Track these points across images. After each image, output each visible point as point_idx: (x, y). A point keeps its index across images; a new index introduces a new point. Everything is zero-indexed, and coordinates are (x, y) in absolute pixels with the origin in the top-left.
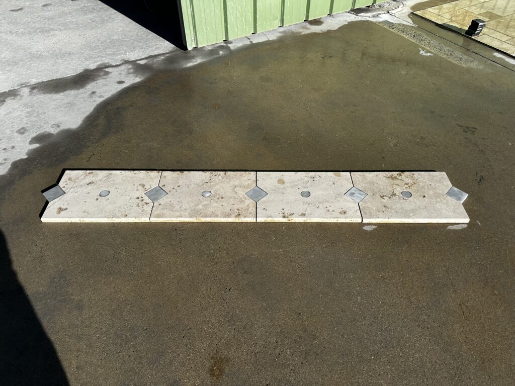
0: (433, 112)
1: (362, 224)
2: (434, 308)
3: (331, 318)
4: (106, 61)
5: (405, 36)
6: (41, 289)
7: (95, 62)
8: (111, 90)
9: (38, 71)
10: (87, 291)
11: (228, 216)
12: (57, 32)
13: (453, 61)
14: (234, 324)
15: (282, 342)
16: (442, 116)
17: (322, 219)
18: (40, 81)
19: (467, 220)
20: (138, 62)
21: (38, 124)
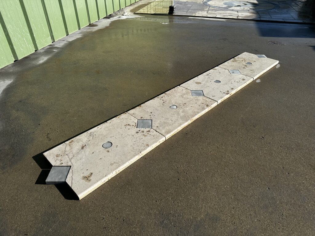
1: (254, 81)
5: (146, 21)
17: (242, 86)
19: (278, 62)
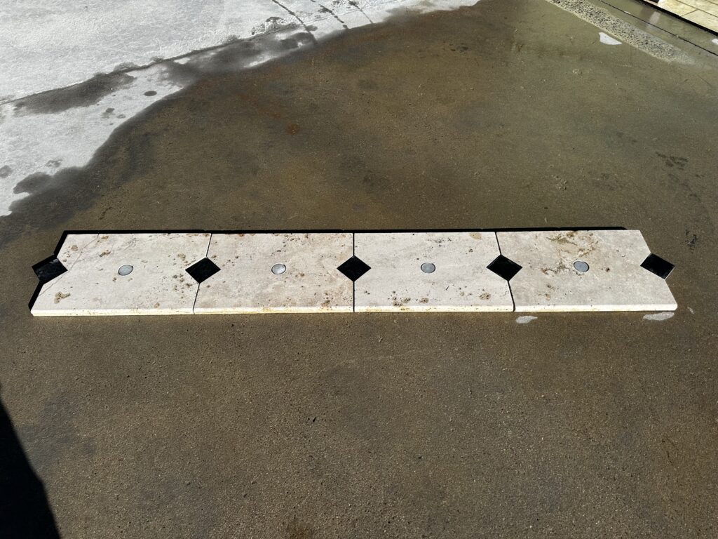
0: (620, 135)
1: (514, 315)
2: (624, 446)
3: (467, 464)
4: (129, 61)
5: (577, 14)
6: (31, 421)
7: (112, 62)
8: (136, 106)
9: (28, 78)
10: (101, 424)
11: (312, 304)
12: (55, 16)
13: (650, 53)
14: (321, 476)
15: (393, 503)
16: (635, 141)
17: (454, 307)
18: (30, 93)
19: (674, 307)
20: (176, 61)
21: (27, 161)
